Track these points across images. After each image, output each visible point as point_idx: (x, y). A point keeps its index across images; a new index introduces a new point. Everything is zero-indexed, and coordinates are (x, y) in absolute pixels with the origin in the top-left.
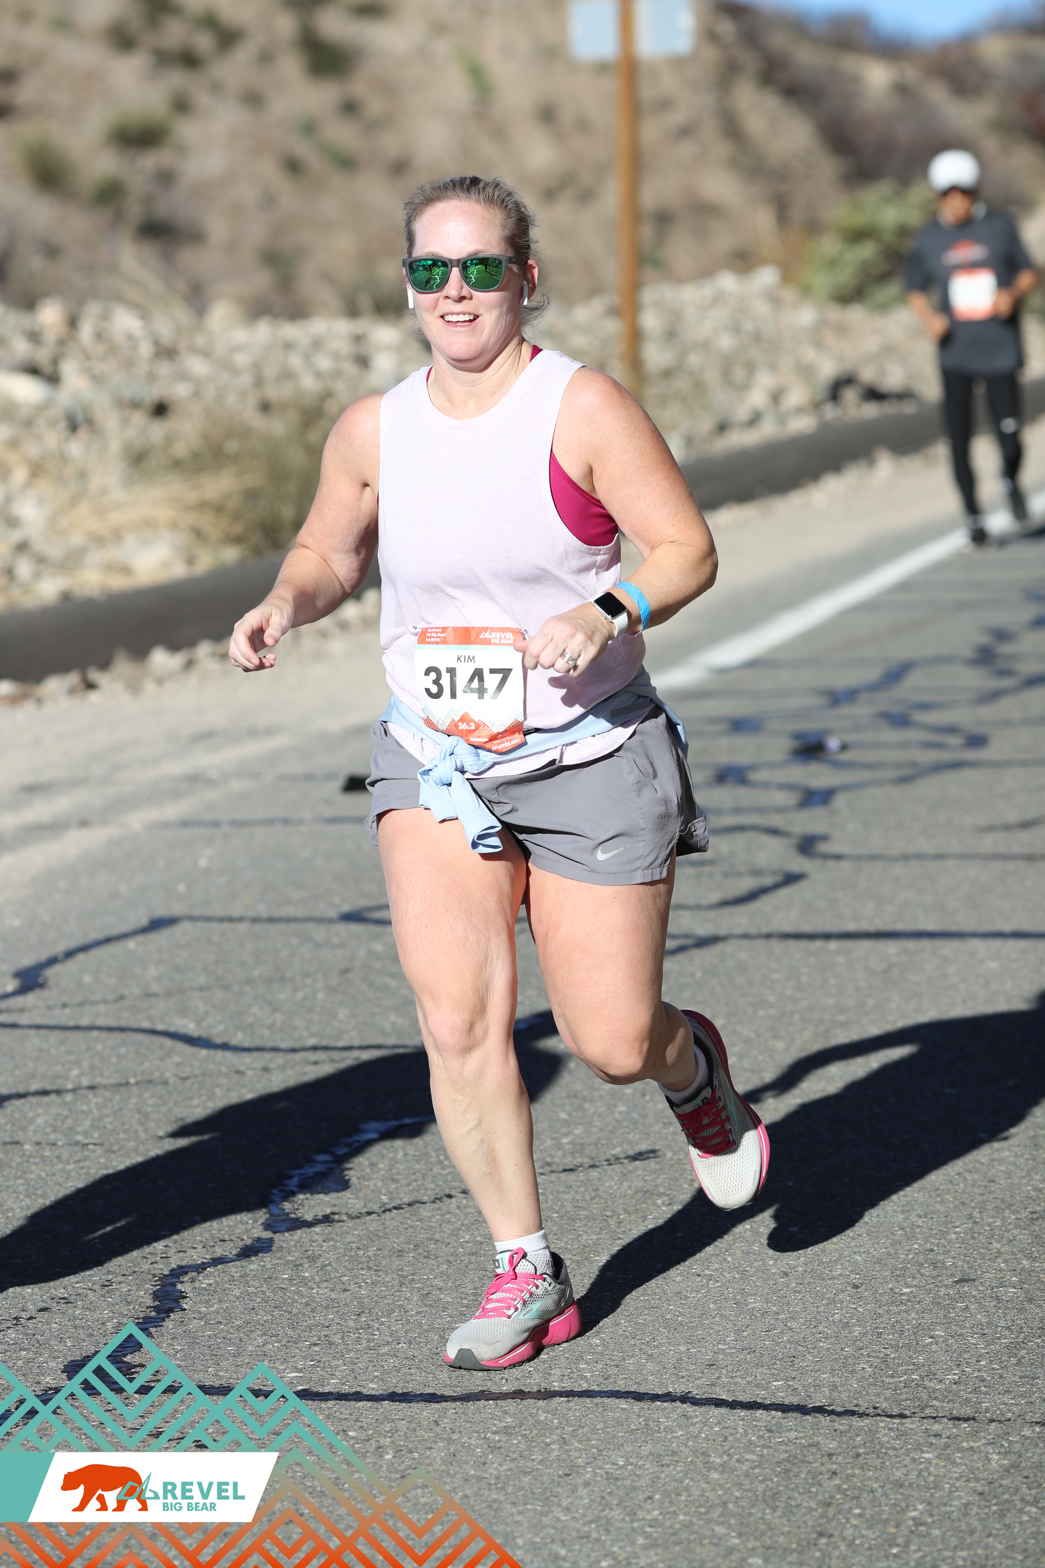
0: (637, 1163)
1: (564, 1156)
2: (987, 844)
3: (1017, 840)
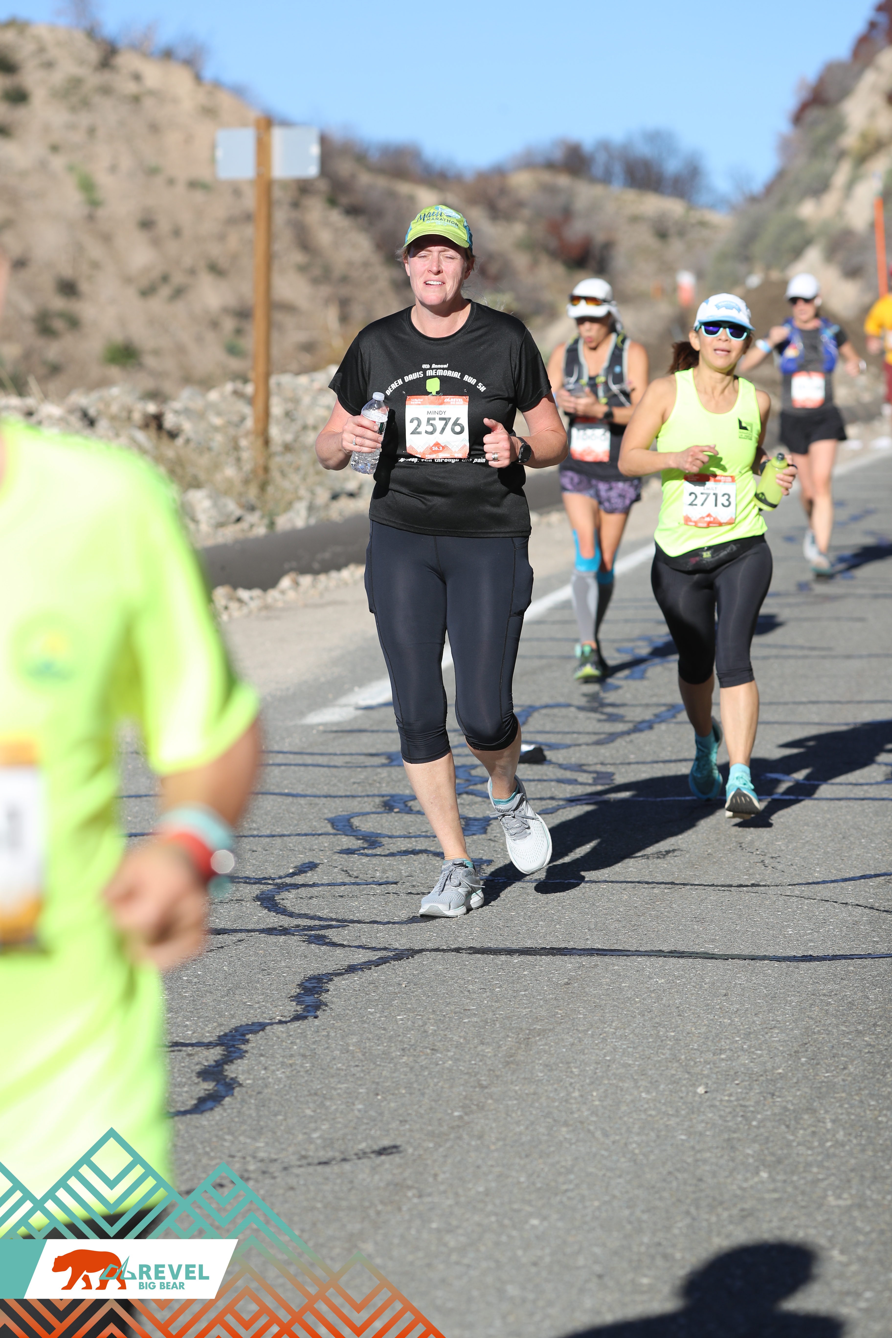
0: (383, 1157)
1: (317, 1150)
2: (631, 871)
3: (658, 868)
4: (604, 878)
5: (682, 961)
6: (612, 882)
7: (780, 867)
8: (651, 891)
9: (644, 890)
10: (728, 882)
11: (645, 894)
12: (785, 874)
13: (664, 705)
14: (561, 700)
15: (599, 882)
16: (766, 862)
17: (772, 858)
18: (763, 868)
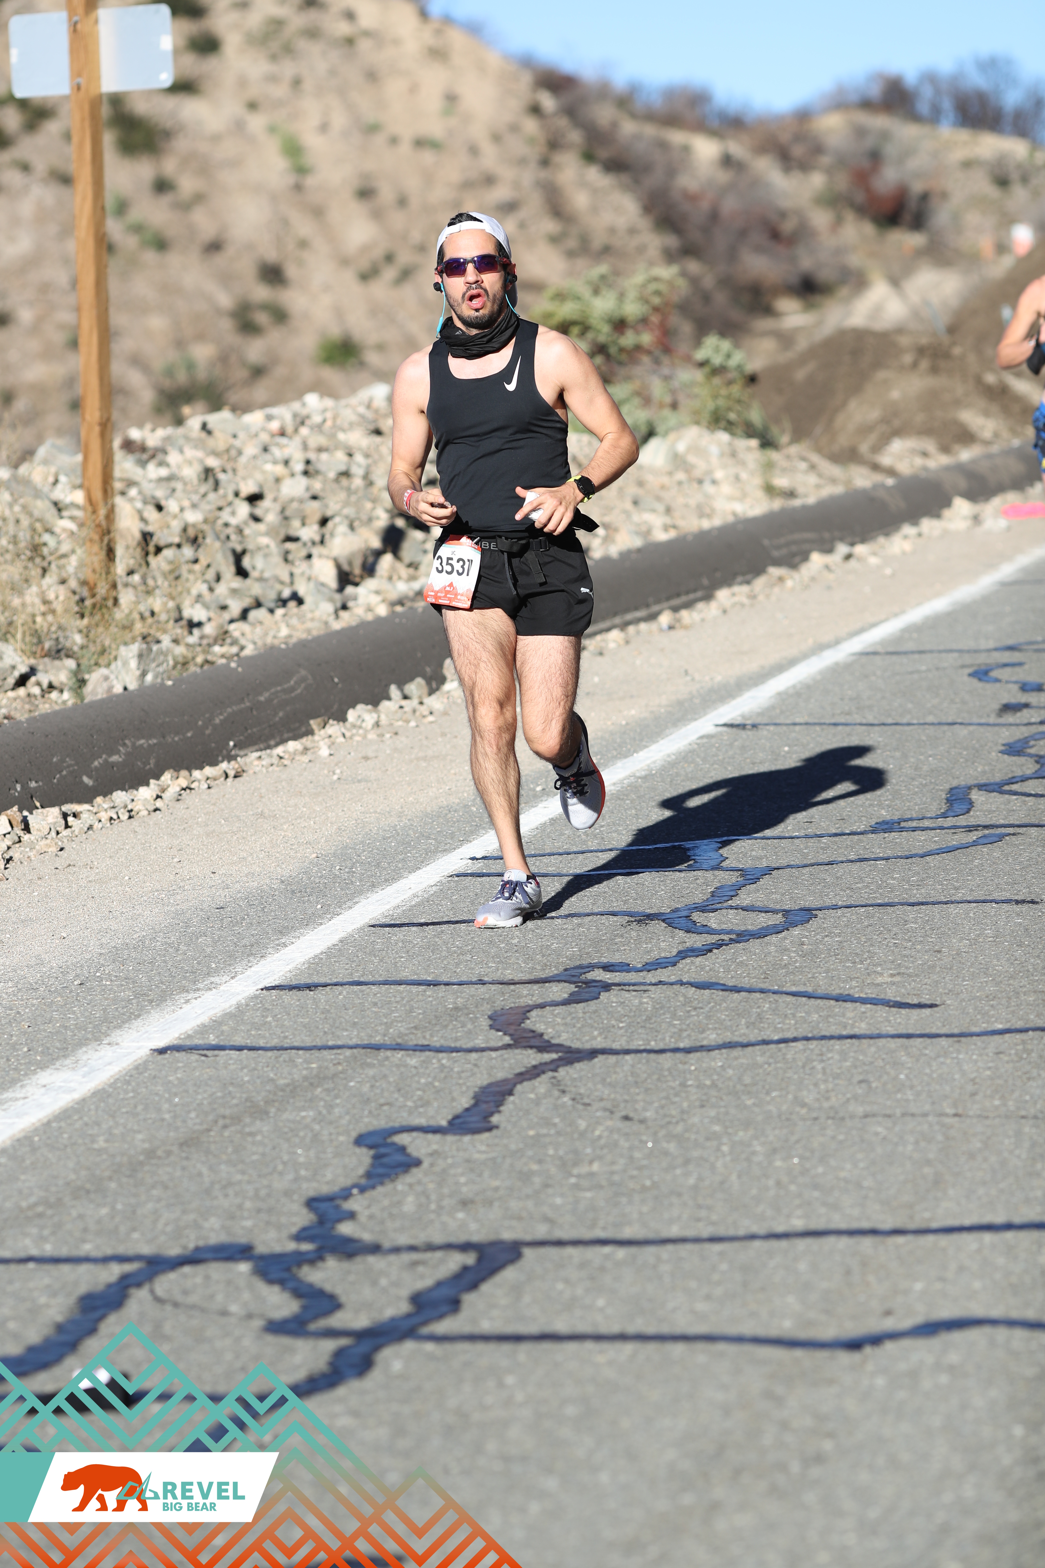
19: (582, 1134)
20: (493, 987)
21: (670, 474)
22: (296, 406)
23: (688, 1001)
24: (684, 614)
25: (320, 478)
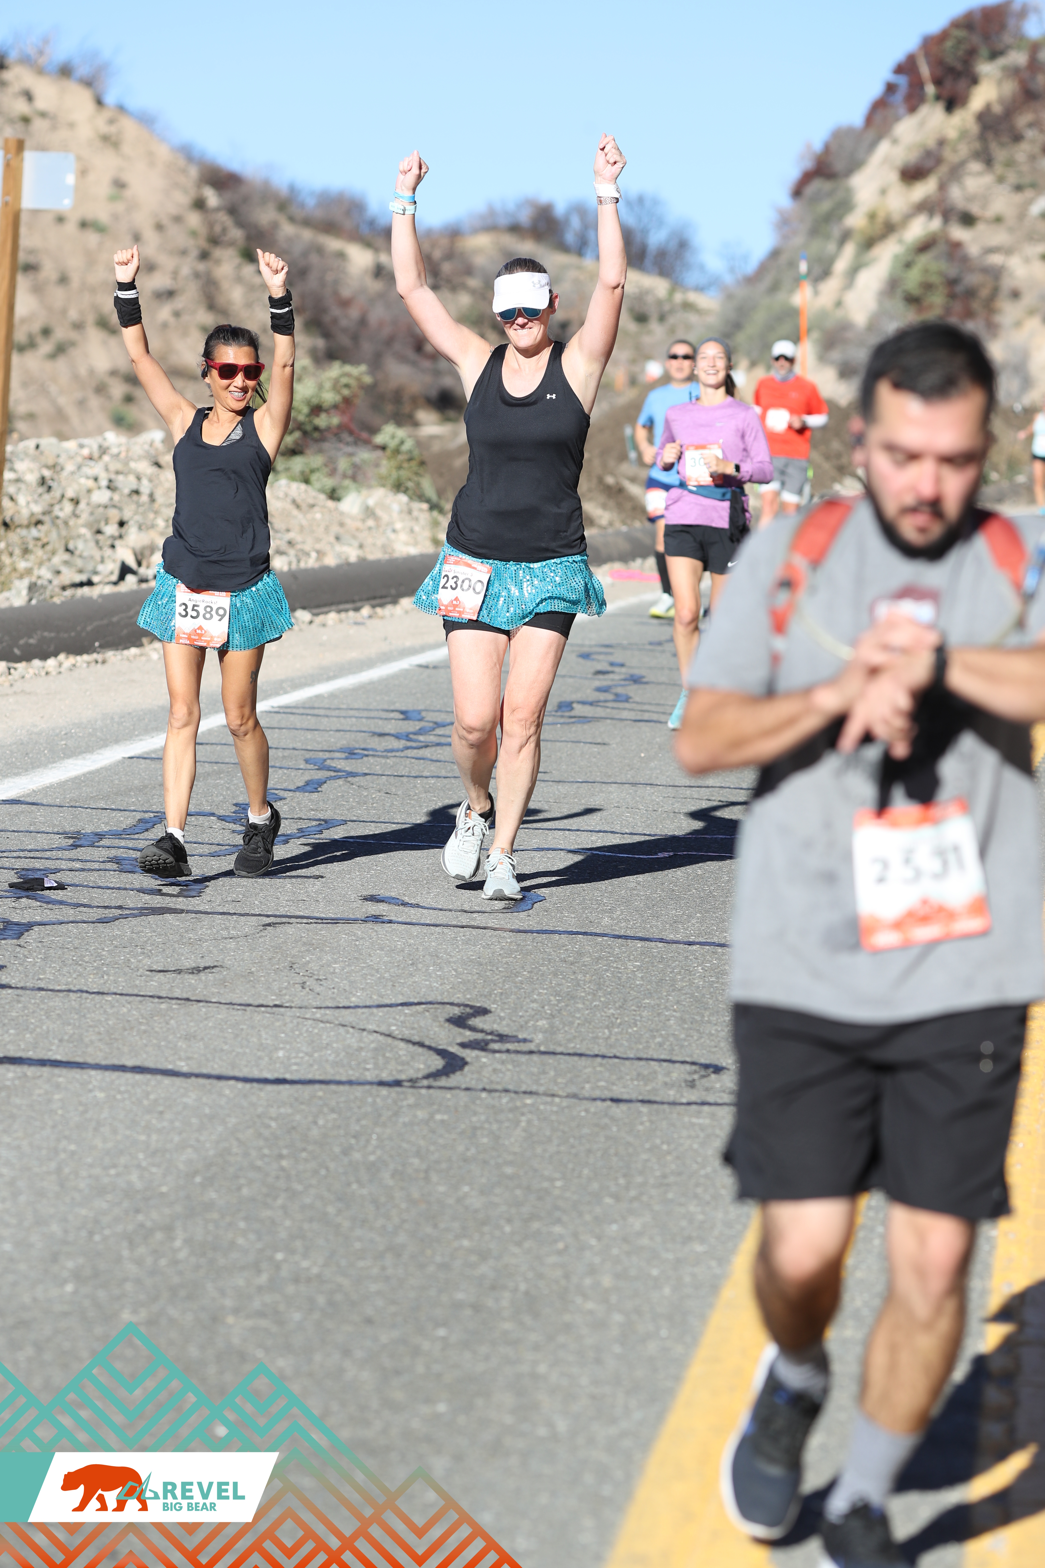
2: (152, 985)
3: (182, 983)
4: (115, 990)
5: (138, 1077)
6: (121, 994)
7: (318, 989)
8: (157, 1006)
9: (150, 1005)
10: (251, 1001)
11: (149, 1009)
12: (319, 997)
13: (319, 820)
14: (207, 808)
15: (107, 994)
16: (308, 983)
17: (317, 980)
18: (300, 988)
19: (365, 796)
20: (303, 752)
21: (363, 521)
22: (99, 439)
23: (411, 763)
24: (379, 610)
25: (118, 492)
